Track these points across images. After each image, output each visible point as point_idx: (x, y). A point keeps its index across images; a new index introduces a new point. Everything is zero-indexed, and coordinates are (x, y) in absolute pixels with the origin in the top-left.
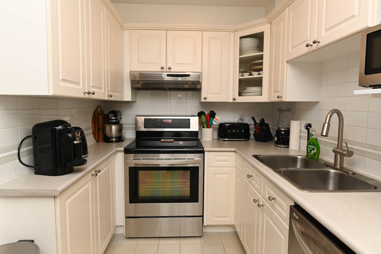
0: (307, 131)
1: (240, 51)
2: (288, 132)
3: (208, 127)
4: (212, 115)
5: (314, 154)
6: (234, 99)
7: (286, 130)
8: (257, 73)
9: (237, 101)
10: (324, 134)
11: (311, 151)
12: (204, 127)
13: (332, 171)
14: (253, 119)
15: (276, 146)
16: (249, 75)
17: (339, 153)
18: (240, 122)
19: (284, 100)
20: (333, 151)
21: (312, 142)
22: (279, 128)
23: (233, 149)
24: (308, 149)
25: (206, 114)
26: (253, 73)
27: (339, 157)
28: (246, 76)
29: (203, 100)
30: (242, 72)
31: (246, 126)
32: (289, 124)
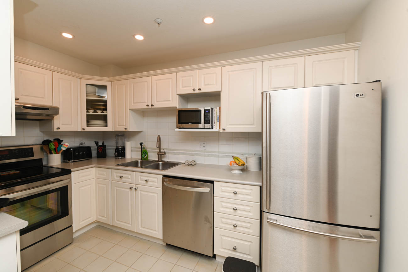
0: (141, 146)
1: (86, 94)
2: (124, 149)
3: (57, 152)
4: (59, 142)
5: (146, 158)
6: (83, 129)
7: (122, 147)
8: (101, 111)
9: (86, 130)
10: (158, 146)
11: (144, 156)
12: (51, 153)
13: (161, 163)
14: (97, 143)
15: (115, 158)
16: (93, 112)
17: (160, 154)
18: (81, 145)
19: (129, 130)
20: (158, 154)
21: (143, 151)
22: (117, 147)
23: (94, 165)
24: (143, 156)
25: (52, 141)
26: (97, 111)
27: (160, 155)
28: (91, 112)
29: (55, 130)
30: (88, 110)
31: (89, 149)
32: (124, 143)
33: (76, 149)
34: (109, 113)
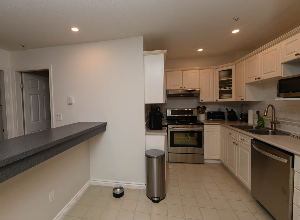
0: (257, 114)
1: (219, 77)
2: (247, 115)
3: (203, 114)
4: (204, 108)
5: (262, 124)
6: (216, 100)
7: (246, 114)
8: (229, 88)
9: (218, 101)
10: (265, 115)
11: (260, 123)
12: (200, 114)
13: (270, 131)
14: (227, 109)
15: (240, 122)
16: (224, 89)
17: (273, 123)
18: (219, 111)
19: (245, 101)
20: (271, 122)
21: (260, 119)
22: (241, 113)
24: (258, 122)
25: (201, 107)
26: (226, 88)
27: (273, 124)
28: (222, 89)
29: (201, 101)
30: (220, 87)
31: (223, 113)
32: (247, 111)
33: (214, 113)
34: (233, 88)
